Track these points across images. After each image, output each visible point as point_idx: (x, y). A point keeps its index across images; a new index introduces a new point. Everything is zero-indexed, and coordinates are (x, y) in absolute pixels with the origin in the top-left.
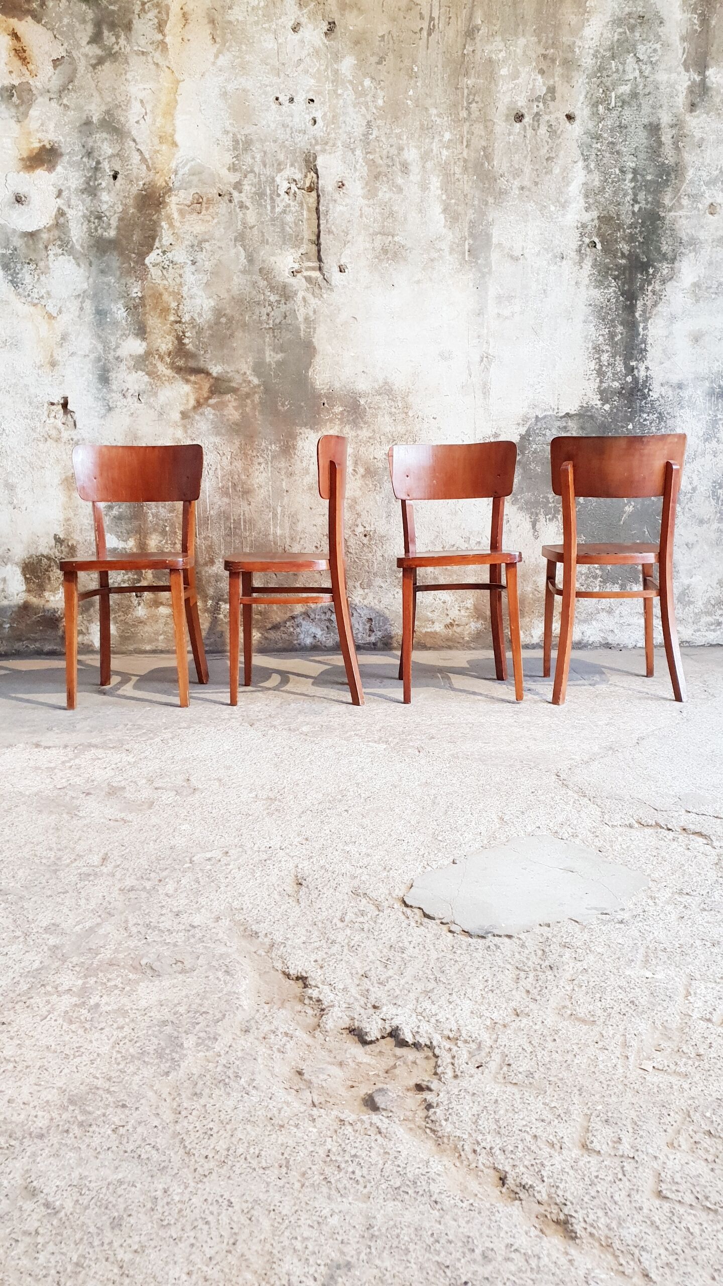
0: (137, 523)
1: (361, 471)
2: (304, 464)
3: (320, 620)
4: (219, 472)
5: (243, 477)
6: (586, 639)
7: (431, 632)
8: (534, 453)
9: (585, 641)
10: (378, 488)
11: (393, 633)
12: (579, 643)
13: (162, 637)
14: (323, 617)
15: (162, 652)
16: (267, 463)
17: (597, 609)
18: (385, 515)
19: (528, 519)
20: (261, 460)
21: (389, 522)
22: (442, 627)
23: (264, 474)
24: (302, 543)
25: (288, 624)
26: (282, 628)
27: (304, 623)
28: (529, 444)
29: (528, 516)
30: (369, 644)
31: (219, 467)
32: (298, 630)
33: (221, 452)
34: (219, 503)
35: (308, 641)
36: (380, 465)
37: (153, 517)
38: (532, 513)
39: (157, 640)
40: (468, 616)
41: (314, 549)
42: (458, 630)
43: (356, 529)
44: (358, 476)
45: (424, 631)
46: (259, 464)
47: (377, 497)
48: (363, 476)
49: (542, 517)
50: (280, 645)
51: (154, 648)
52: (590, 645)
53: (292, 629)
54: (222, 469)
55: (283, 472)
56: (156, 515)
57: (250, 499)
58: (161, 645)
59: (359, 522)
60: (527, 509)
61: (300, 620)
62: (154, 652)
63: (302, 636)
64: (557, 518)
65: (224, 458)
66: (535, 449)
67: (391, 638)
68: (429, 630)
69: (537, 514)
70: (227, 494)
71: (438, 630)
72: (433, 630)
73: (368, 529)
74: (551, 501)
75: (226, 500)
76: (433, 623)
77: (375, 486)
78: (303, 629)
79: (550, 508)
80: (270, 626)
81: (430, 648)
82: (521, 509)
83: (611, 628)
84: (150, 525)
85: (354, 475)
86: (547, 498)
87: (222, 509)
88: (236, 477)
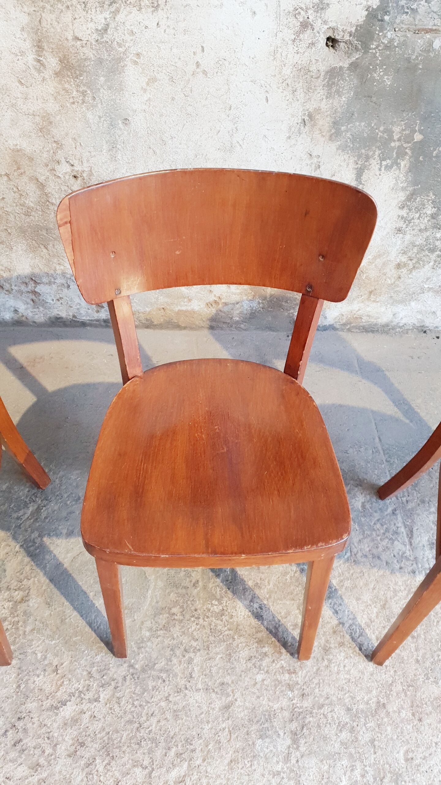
1: (52, 62)
3: (21, 292)
6: (396, 321)
7: (186, 311)
8: (387, 47)
9: (395, 323)
10: (89, 99)
12: (387, 325)
17: (422, 289)
18: (105, 147)
19: (352, 165)
21: (113, 159)
22: (203, 305)
28: (382, 29)
29: (352, 161)
30: (97, 320)
36: (90, 54)
38: (359, 156)
40: (241, 294)
42: (226, 309)
43: (57, 167)
44: (47, 74)
45: (177, 309)
47: (89, 115)
48: (57, 74)
49: (374, 163)
52: (401, 327)
59: (60, 155)
60: (353, 149)
64: (398, 165)
66: (392, 40)
68: (184, 308)
69: (367, 158)
71: (196, 308)
72: (189, 308)
73: (78, 168)
74: (396, 137)
76: (190, 300)
77: (84, 93)
79: (393, 148)
81: (185, 328)
82: (343, 148)
83: (433, 310)
85: (39, 71)
86: (390, 132)
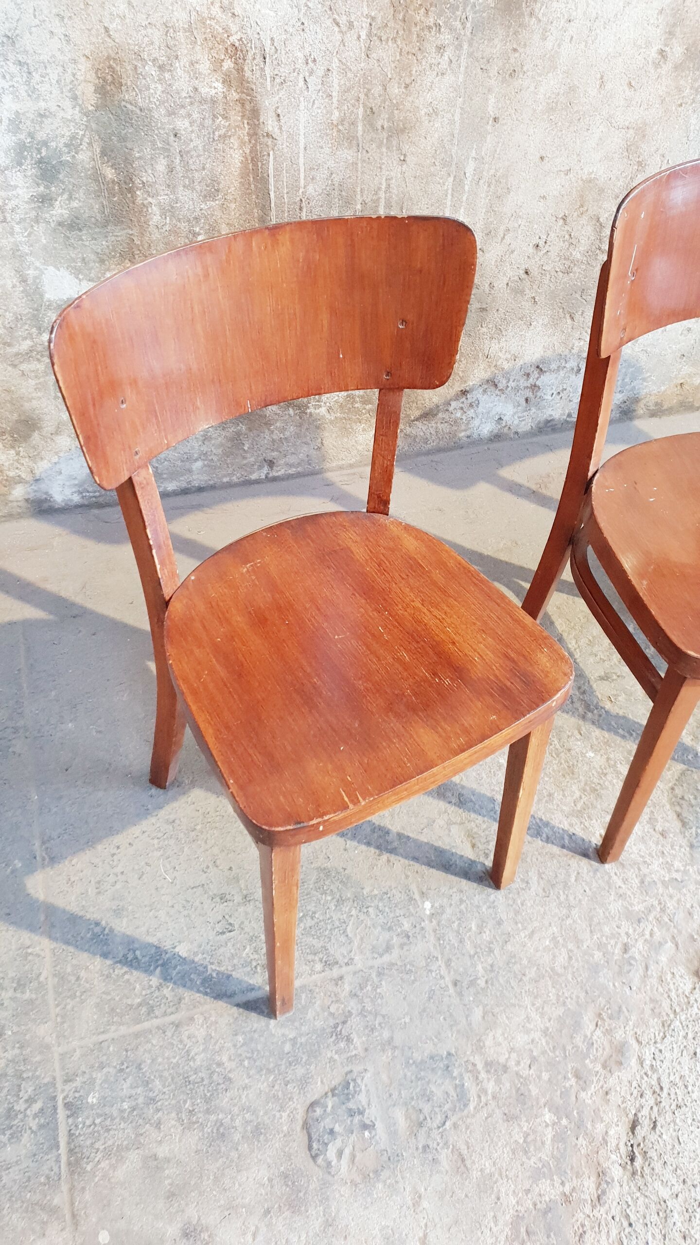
0: (119, 234)
2: (549, 44)
4: (335, 80)
5: (395, 90)
11: (643, 392)
13: (199, 464)
14: (523, 383)
15: (200, 489)
16: (459, 47)
20: (446, 37)
23: (449, 79)
24: (508, 240)
25: (454, 404)
26: (440, 415)
27: (483, 398)
31: (335, 64)
32: (471, 413)
33: (343, 20)
34: (331, 164)
35: (487, 429)
37: (163, 214)
39: (190, 471)
41: (531, 250)
46: (440, 49)
50: (432, 445)
51: (184, 485)
53: (459, 414)
54: (345, 70)
55: (493, 72)
56: (169, 210)
57: (406, 148)
58: (198, 478)
61: (477, 394)
62: (185, 492)
63: (476, 422)
65: (350, 37)
67: (636, 400)
70: (350, 139)
75: (347, 154)
78: (480, 409)
80: (417, 413)
84: (156, 236)
87: (337, 179)
88: (377, 90)
